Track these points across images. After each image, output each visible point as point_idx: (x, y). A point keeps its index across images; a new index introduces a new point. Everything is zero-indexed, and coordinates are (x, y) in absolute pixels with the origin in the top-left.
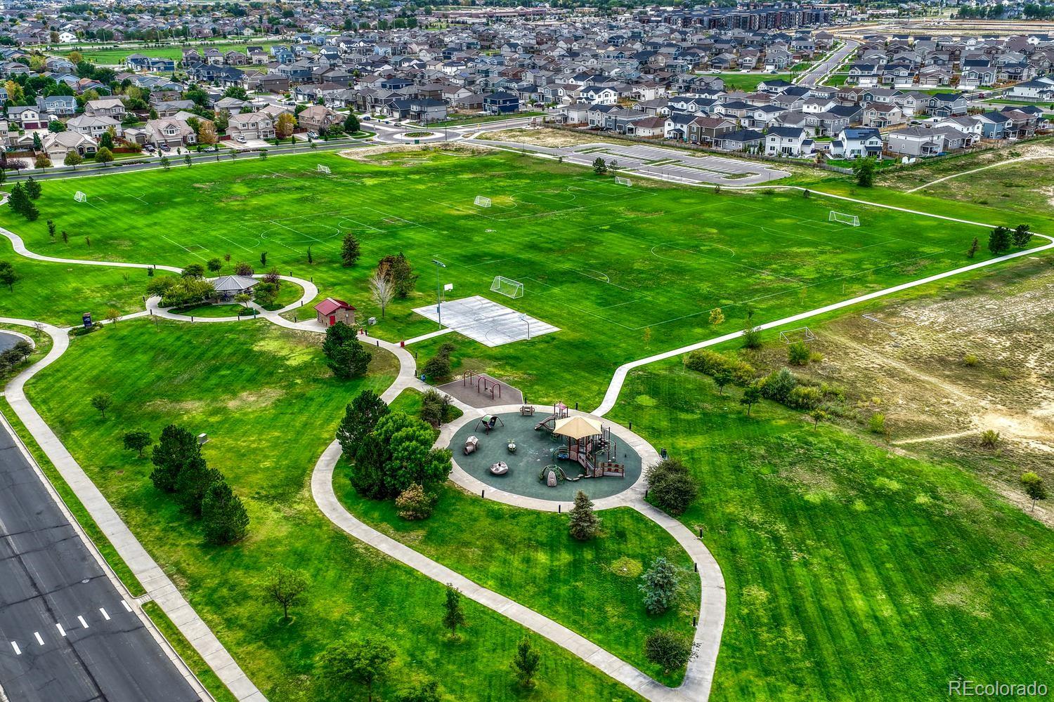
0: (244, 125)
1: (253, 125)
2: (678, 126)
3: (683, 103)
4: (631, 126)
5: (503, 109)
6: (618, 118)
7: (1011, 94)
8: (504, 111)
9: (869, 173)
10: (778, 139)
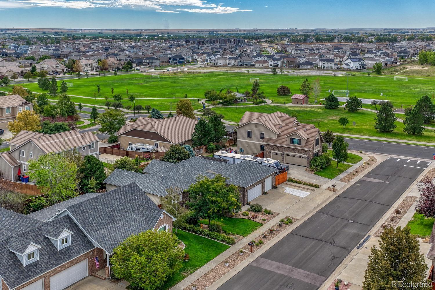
0: (86, 65)
1: (90, 65)
2: (276, 62)
3: (259, 57)
4: (253, 63)
5: (179, 62)
6: (245, 61)
7: (364, 56)
8: (179, 63)
9: (380, 69)
10: (326, 63)
